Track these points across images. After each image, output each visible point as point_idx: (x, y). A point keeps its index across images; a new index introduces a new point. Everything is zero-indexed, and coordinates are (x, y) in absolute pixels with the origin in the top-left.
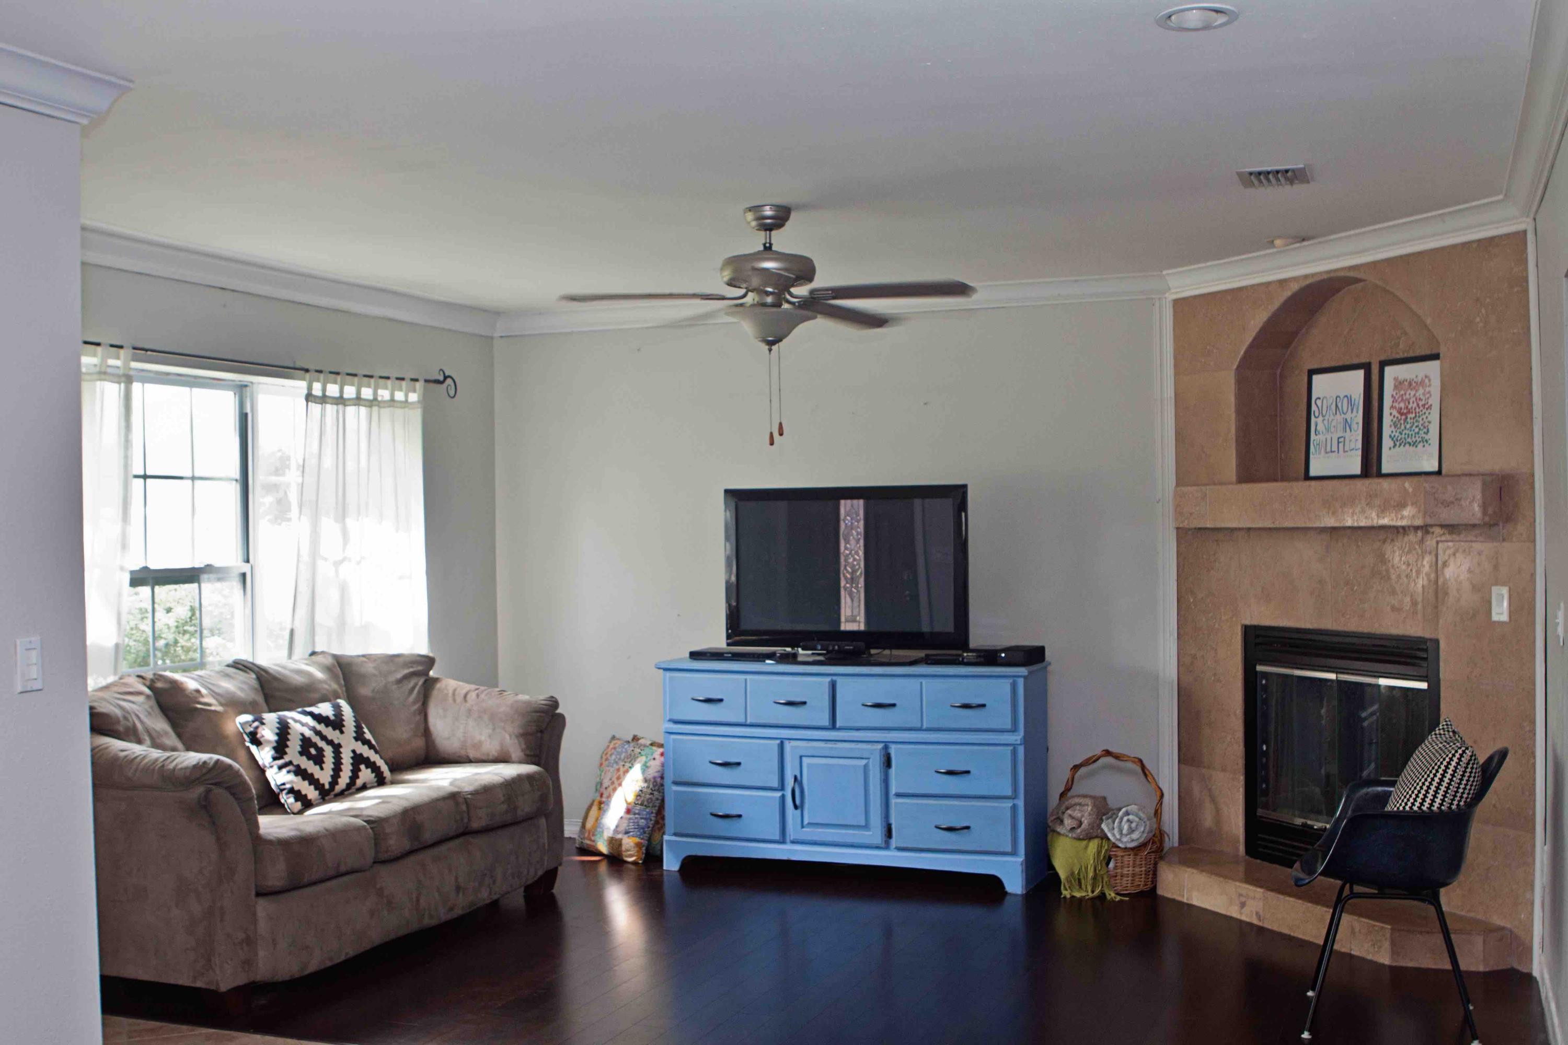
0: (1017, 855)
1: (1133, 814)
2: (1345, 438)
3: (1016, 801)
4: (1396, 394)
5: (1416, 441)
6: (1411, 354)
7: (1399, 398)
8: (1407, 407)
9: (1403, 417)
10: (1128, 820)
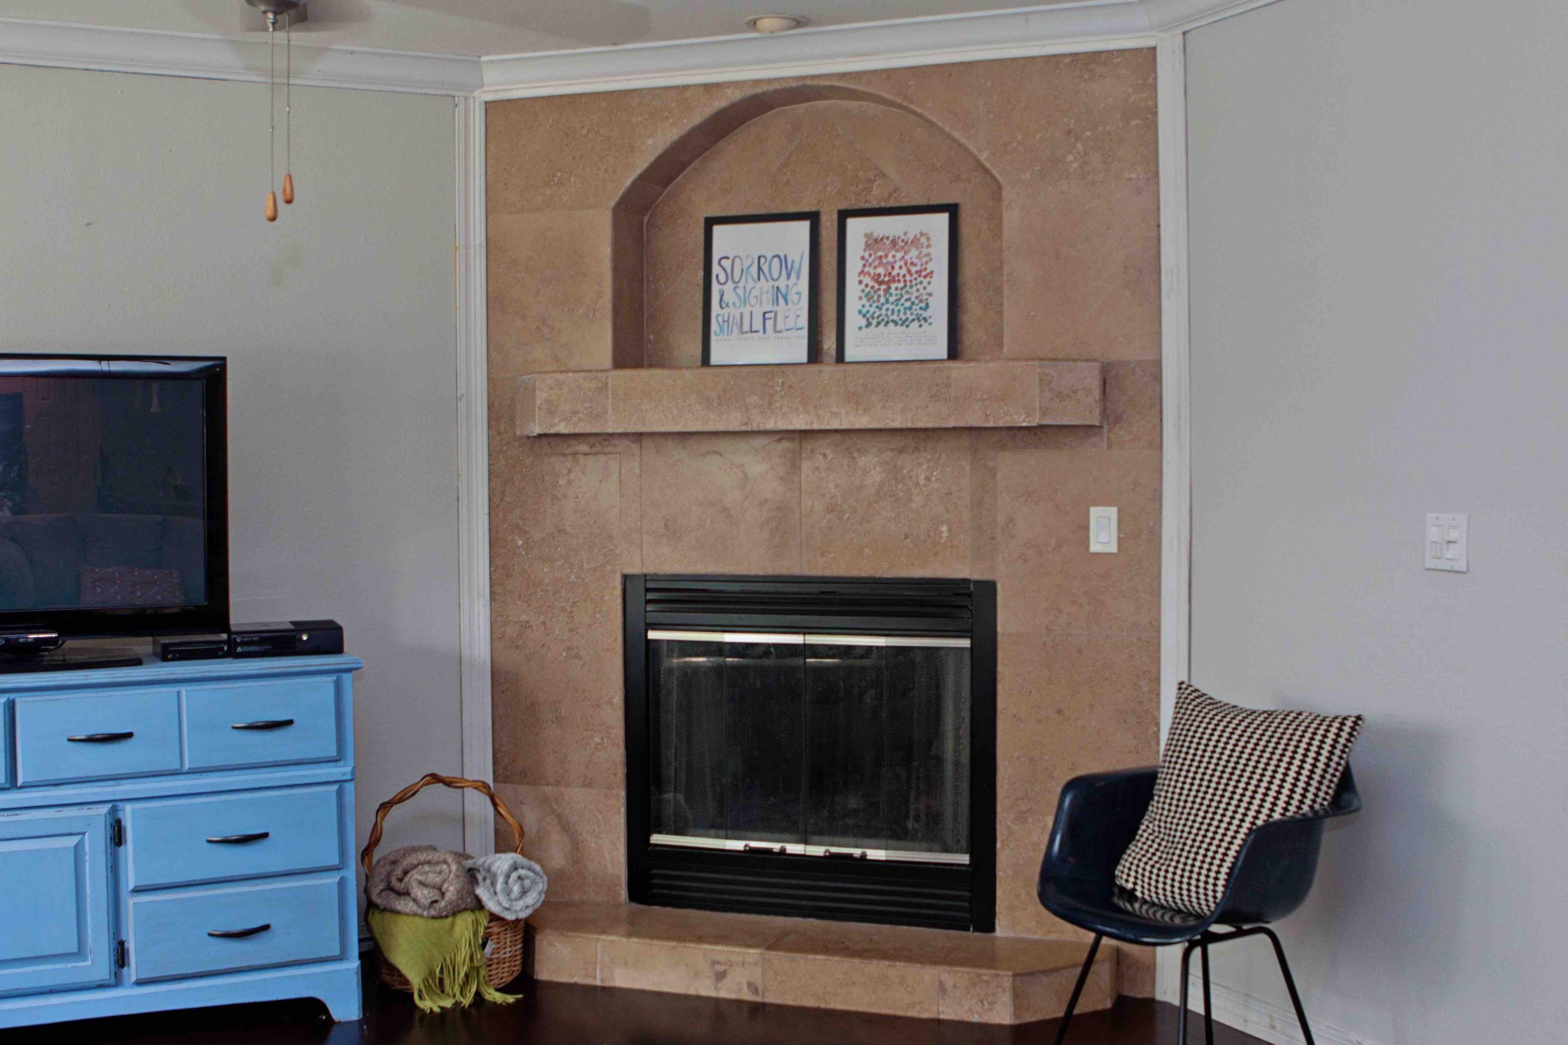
0: (347, 959)
1: (522, 868)
2: (776, 313)
3: (342, 873)
4: (870, 255)
5: (907, 319)
6: (892, 203)
7: (874, 261)
8: (890, 274)
9: (883, 287)
10: (520, 878)
